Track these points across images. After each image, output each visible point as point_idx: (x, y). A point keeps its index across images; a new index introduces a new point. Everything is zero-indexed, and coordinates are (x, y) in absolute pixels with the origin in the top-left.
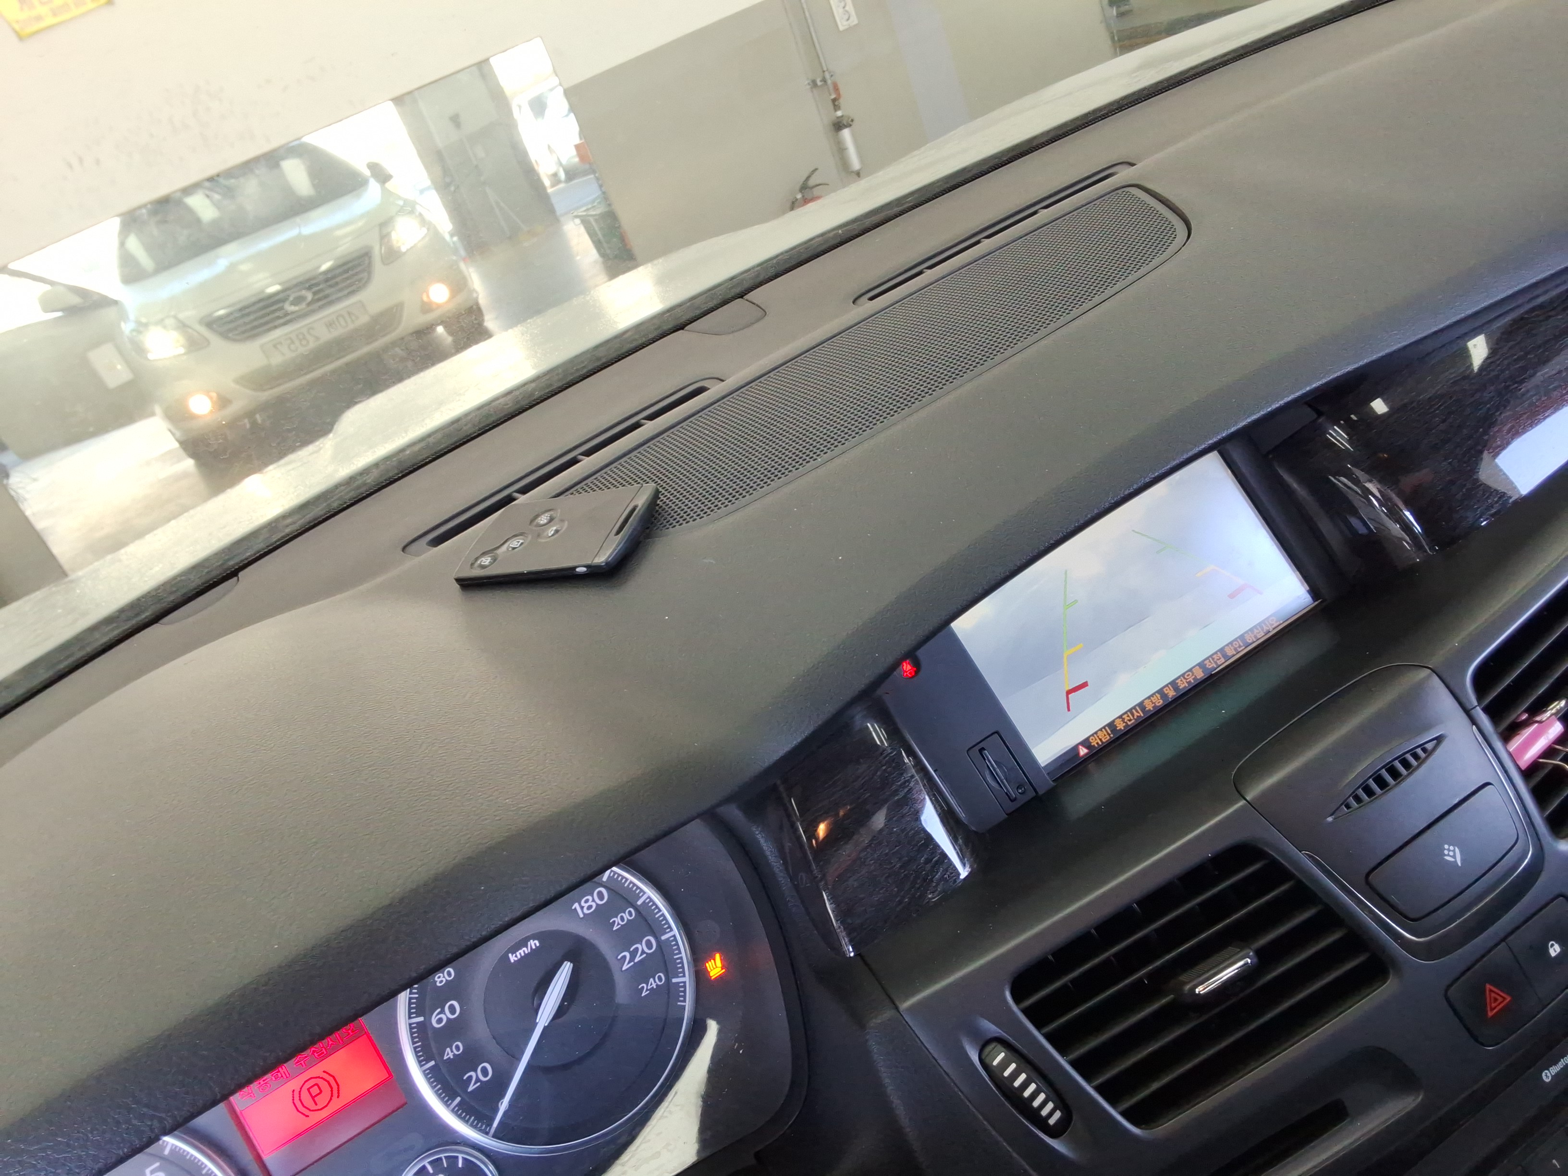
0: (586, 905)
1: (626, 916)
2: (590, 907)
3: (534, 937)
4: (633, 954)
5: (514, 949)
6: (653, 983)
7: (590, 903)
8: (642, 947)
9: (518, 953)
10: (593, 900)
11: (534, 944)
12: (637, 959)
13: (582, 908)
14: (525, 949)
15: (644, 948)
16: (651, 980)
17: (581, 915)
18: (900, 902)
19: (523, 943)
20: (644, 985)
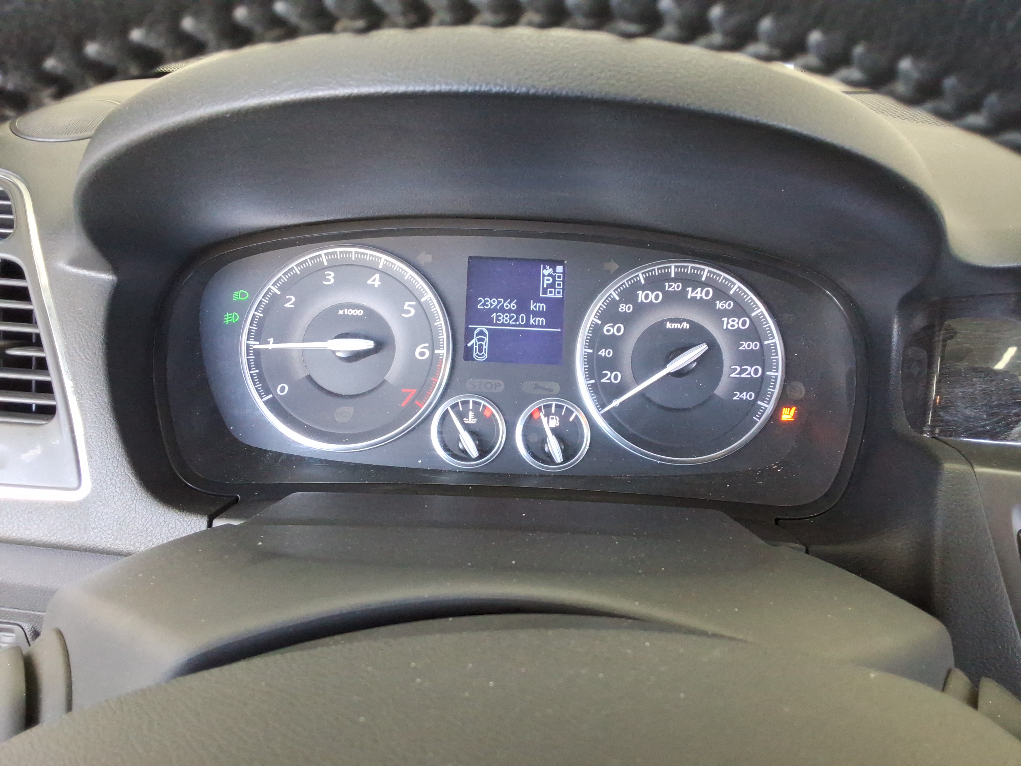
0: (731, 323)
1: (752, 346)
2: (733, 326)
3: (688, 321)
4: (742, 371)
5: (672, 321)
6: (744, 396)
7: (734, 323)
8: (751, 369)
9: (673, 325)
10: (738, 323)
11: (686, 325)
12: (743, 376)
13: (728, 323)
14: (679, 325)
15: (751, 371)
16: (745, 393)
17: (725, 327)
18: (984, 426)
19: (680, 321)
20: (738, 394)
